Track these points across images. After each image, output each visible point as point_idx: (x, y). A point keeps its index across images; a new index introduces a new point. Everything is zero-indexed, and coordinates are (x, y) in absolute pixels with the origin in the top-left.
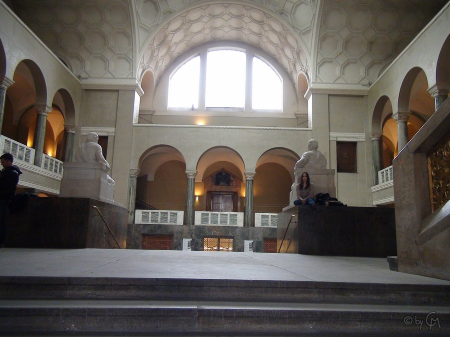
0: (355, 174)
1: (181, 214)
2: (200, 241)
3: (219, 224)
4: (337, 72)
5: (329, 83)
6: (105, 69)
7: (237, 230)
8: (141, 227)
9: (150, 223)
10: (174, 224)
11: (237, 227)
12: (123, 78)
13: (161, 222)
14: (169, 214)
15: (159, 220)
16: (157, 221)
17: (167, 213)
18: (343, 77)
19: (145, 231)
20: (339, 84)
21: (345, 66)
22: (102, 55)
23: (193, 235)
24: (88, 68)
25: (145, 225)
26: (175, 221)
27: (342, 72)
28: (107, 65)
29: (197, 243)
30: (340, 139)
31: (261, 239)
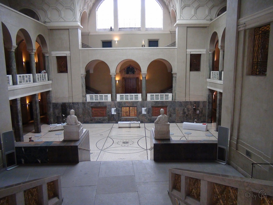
0: (199, 72)
1: (109, 96)
2: (120, 109)
3: (129, 100)
4: (193, 12)
5: (188, 20)
6: (59, 16)
7: (139, 103)
8: (90, 103)
9: (94, 101)
10: (106, 101)
11: (138, 102)
12: (70, 21)
13: (100, 100)
14: (103, 96)
15: (99, 99)
16: (98, 100)
17: (102, 96)
18: (196, 16)
19: (93, 105)
20: (193, 20)
21: (197, 9)
22: (56, 7)
23: (117, 106)
24: (49, 16)
25: (92, 102)
26: (107, 99)
27: (196, 13)
28: (60, 14)
29: (119, 110)
30: (192, 53)
31: (150, 107)
